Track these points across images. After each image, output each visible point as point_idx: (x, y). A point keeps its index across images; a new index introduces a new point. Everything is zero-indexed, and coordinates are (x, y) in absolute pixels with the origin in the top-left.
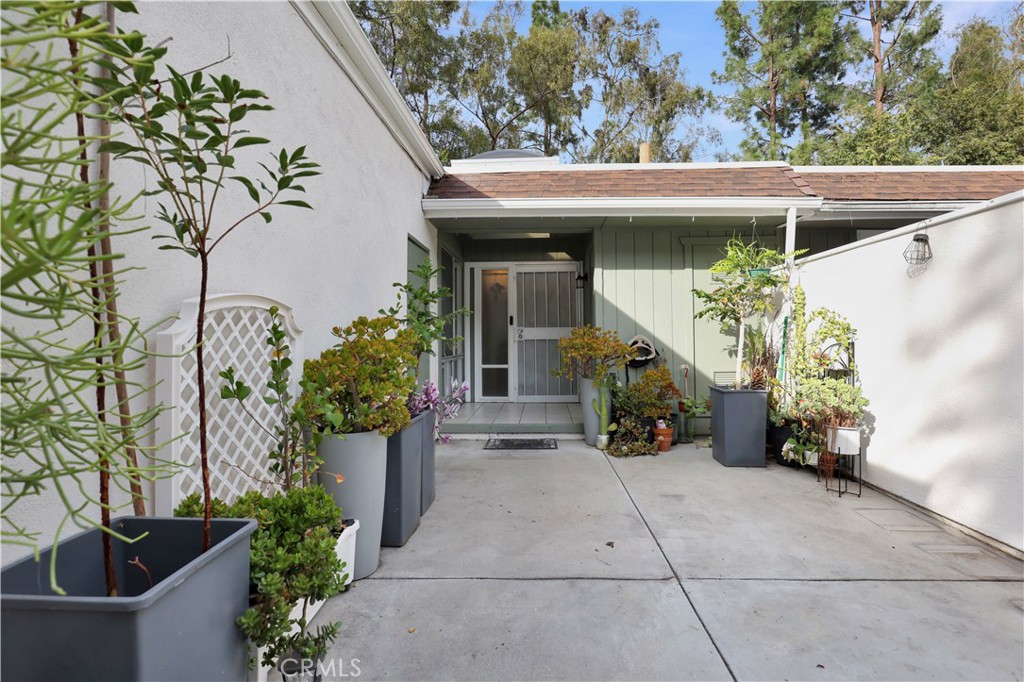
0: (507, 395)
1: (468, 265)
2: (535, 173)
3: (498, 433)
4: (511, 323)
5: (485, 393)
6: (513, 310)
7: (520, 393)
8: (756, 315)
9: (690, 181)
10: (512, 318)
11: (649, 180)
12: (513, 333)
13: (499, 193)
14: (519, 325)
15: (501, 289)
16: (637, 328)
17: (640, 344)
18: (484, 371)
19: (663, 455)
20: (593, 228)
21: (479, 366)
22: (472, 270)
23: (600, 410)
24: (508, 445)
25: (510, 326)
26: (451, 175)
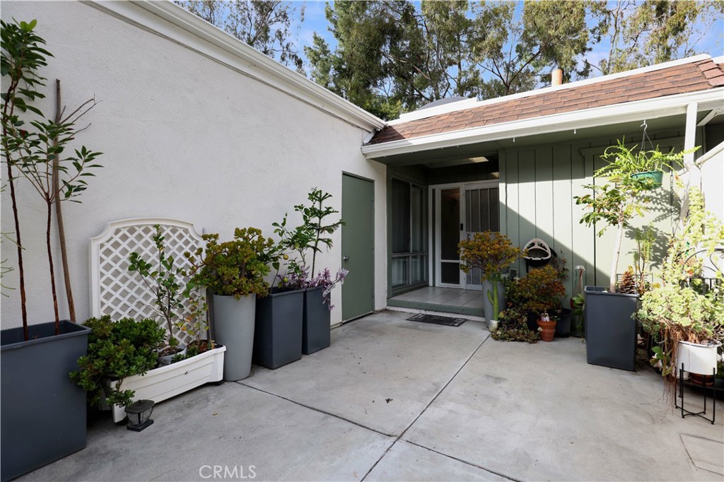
0: (458, 283)
1: (431, 187)
2: (446, 114)
3: (425, 310)
4: (462, 229)
5: (443, 281)
6: (463, 220)
7: (468, 282)
8: (669, 219)
9: (579, 96)
10: (462, 225)
11: (539, 102)
12: (463, 236)
13: (412, 134)
14: (467, 230)
15: (455, 203)
16: (537, 232)
17: (536, 246)
18: (443, 264)
19: (542, 344)
20: (498, 151)
21: (439, 261)
22: (434, 190)
23: (493, 299)
24: (428, 319)
25: (461, 231)
26: (390, 127)
